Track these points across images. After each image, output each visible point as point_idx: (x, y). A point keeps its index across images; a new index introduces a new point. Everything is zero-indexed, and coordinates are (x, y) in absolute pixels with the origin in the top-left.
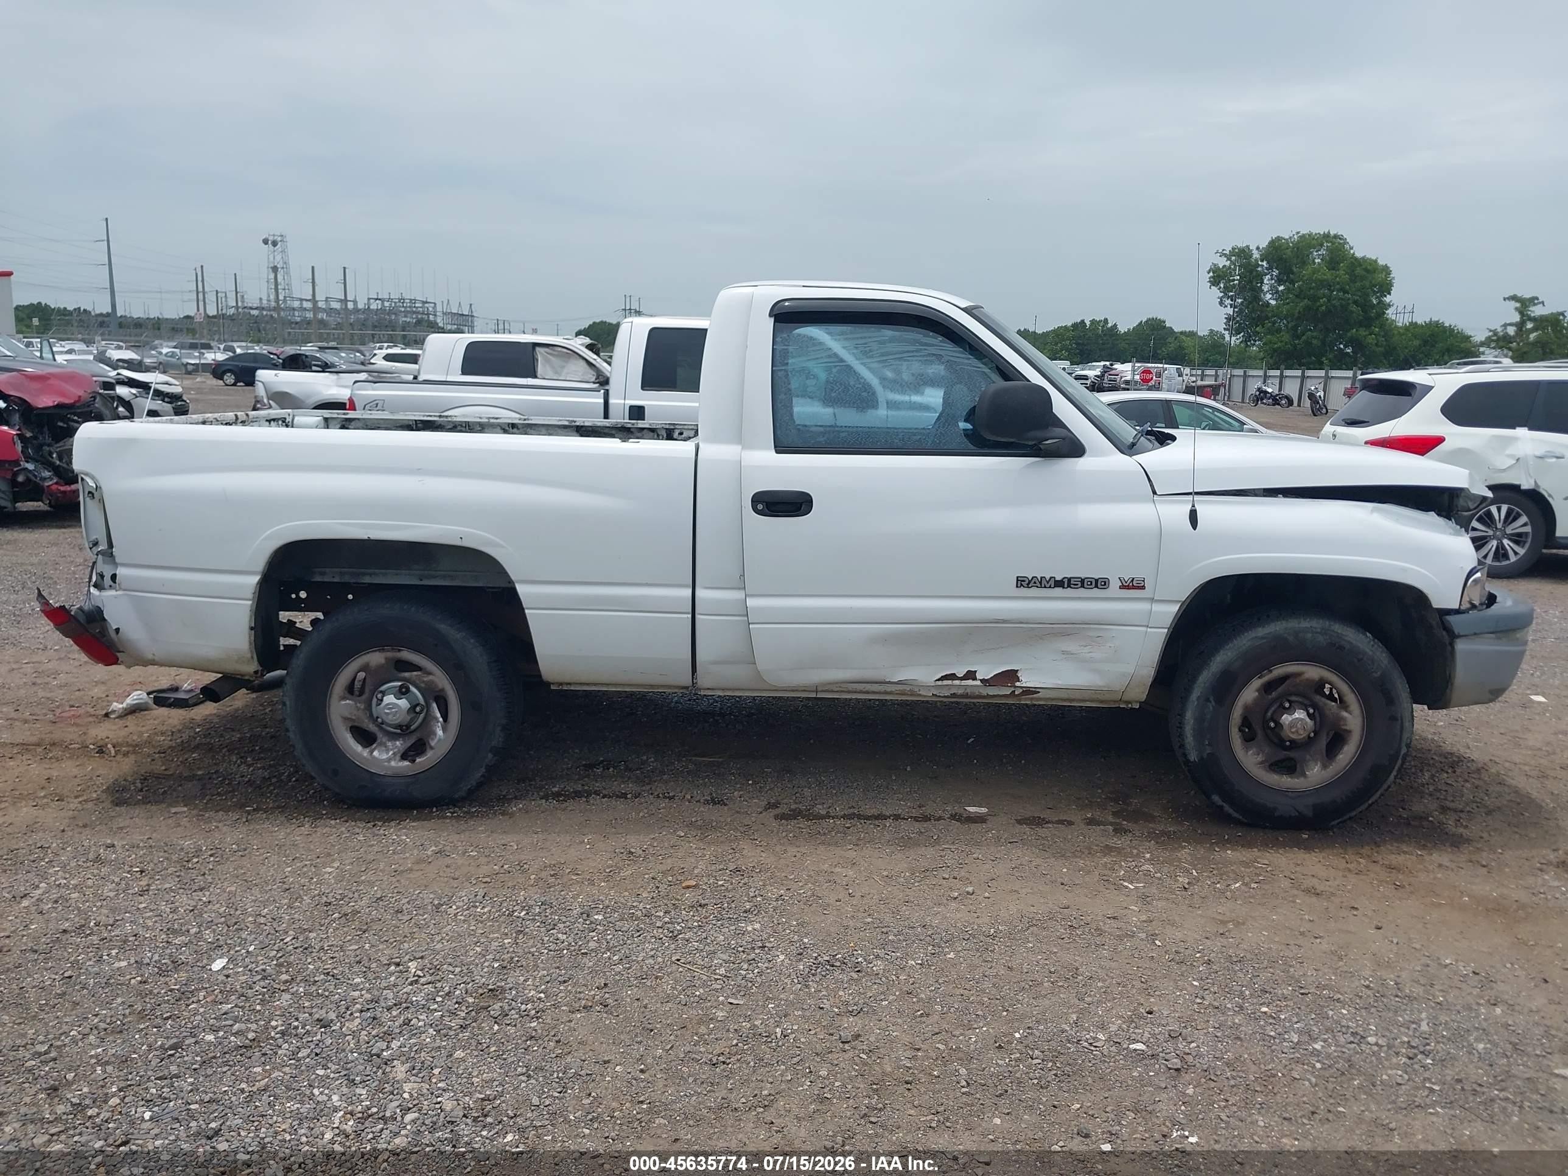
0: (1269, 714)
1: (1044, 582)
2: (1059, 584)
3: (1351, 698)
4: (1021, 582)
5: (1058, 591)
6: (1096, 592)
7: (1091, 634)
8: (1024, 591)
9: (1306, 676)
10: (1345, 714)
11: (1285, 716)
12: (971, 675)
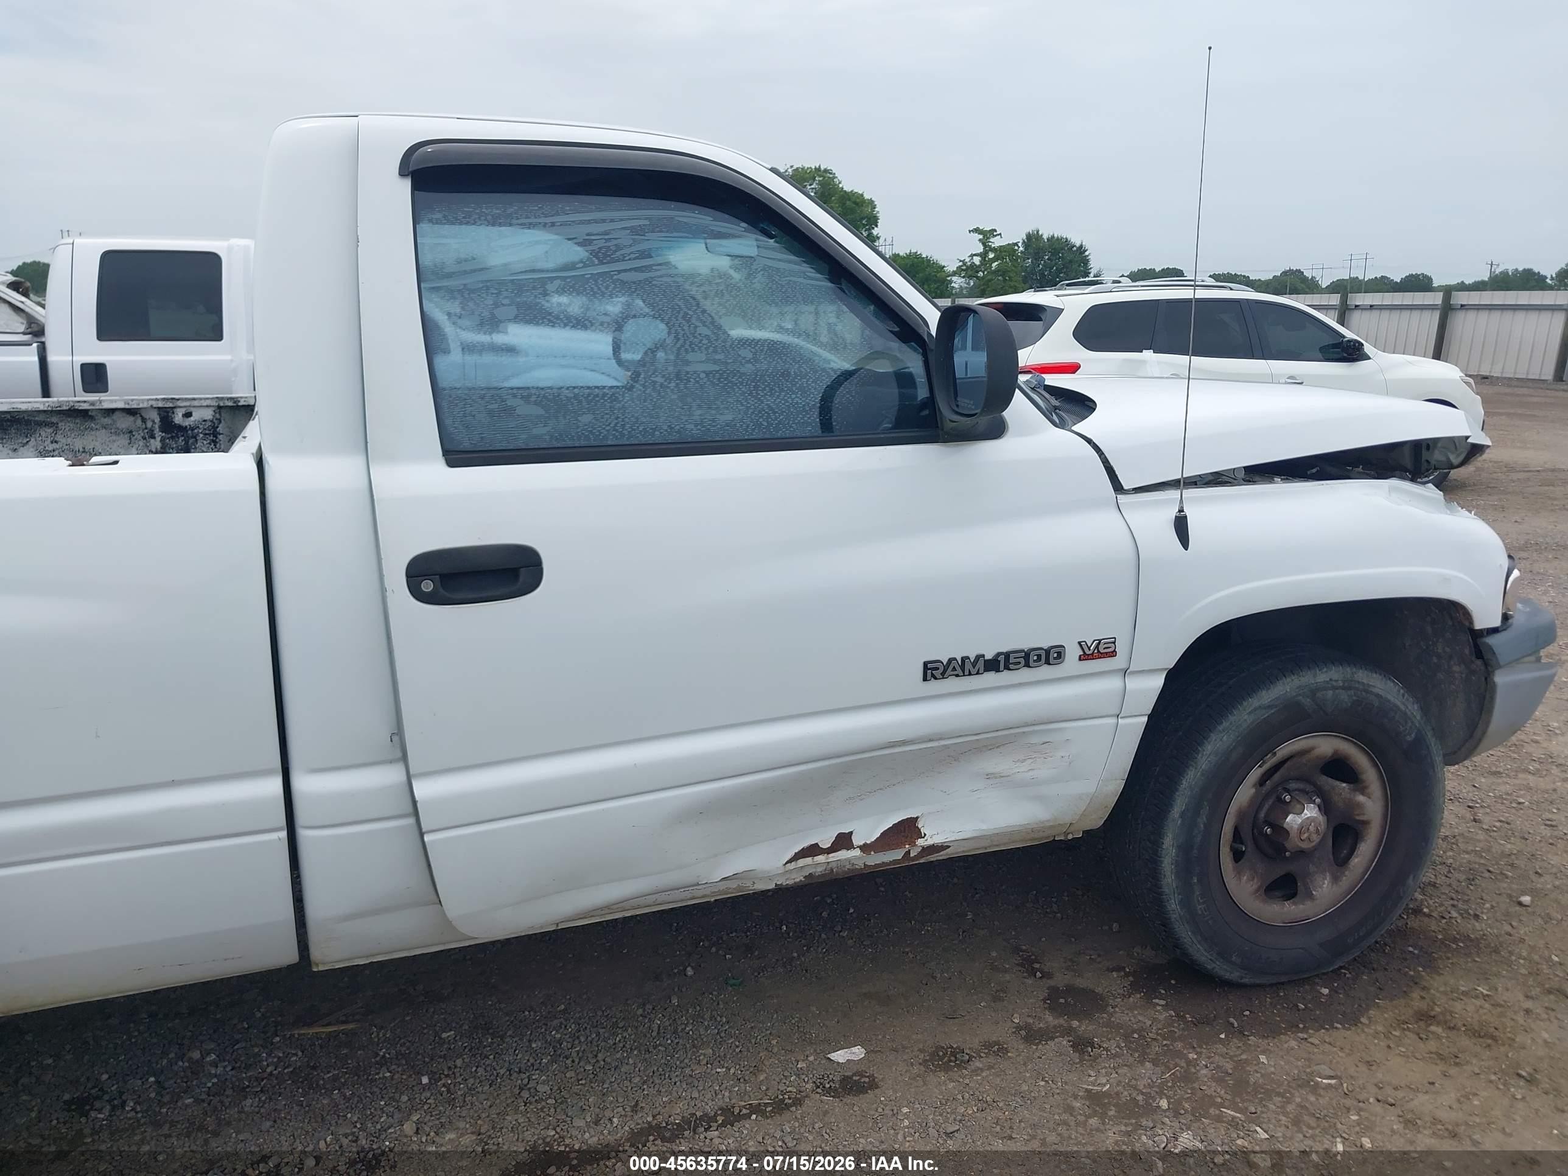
0: (1262, 815)
1: (968, 666)
2: (992, 665)
3: (1370, 775)
4: (932, 671)
5: (990, 678)
6: (1045, 671)
7: (1035, 740)
8: (936, 686)
9: (1317, 752)
10: (1361, 798)
11: (1290, 818)
12: (843, 841)
